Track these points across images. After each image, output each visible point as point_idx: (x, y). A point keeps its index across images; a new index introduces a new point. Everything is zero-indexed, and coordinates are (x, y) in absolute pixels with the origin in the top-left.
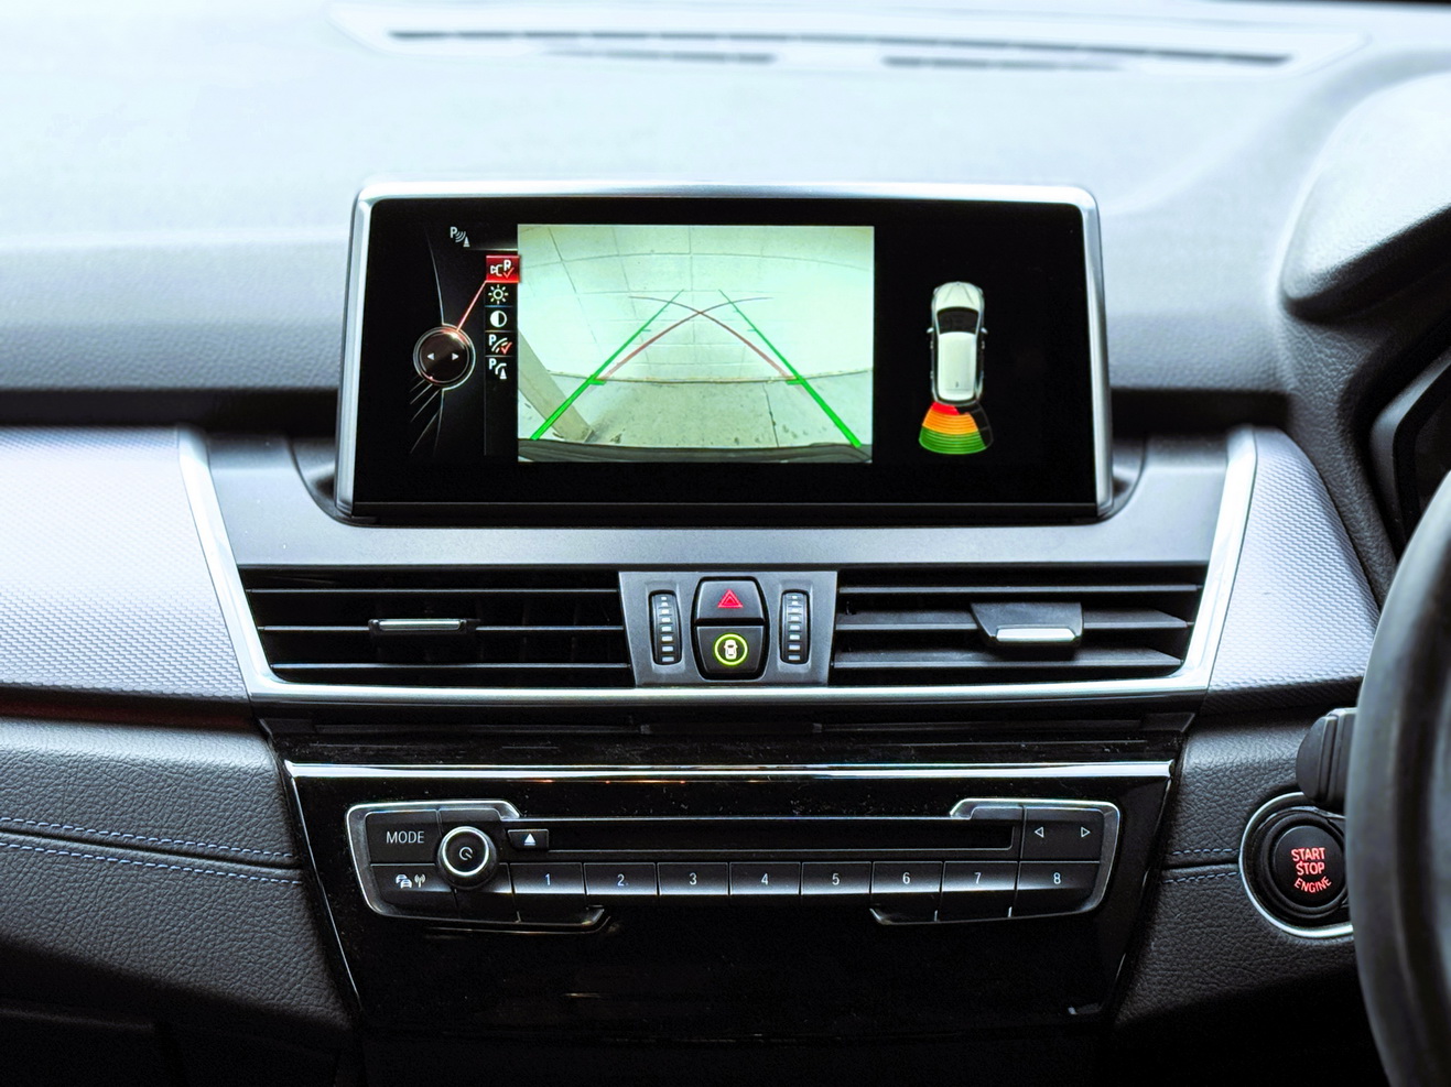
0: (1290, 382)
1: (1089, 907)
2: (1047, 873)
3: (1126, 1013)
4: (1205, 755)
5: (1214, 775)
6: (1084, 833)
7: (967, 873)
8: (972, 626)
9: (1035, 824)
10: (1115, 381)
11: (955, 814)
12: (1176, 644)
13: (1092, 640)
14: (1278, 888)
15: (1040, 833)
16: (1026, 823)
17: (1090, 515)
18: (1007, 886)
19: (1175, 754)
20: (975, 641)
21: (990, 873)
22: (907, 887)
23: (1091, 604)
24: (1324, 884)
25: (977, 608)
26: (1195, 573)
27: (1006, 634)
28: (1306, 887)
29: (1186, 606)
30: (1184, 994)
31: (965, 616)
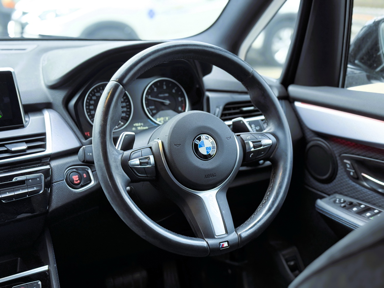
0: (51, 100)
1: (41, 192)
2: (33, 187)
3: (51, 210)
4: (54, 164)
5: (57, 166)
6: (38, 179)
7: (19, 190)
8: (6, 149)
9: (29, 179)
10: (23, 103)
11: (14, 180)
12: (44, 146)
13: (29, 148)
14: (72, 184)
15: (30, 181)
16: (28, 180)
17: (23, 127)
18: (26, 191)
19: (49, 164)
20: (8, 151)
21: (22, 189)
22: (8, 194)
23: (27, 142)
24: (79, 181)
25: (6, 146)
26: (44, 134)
27: (14, 149)
28: (76, 182)
29: (44, 140)
30: (60, 204)
31: (4, 147)
